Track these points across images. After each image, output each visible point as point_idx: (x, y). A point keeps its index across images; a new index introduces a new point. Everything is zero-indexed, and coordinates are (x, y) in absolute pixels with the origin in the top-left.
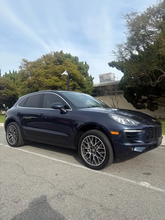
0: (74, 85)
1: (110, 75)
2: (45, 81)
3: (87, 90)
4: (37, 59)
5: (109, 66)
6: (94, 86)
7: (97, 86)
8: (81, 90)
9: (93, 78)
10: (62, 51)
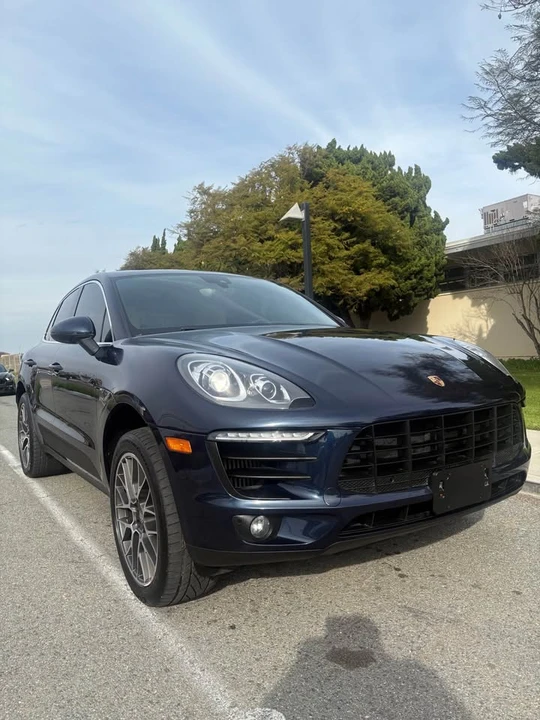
0: (365, 254)
1: (525, 204)
2: (253, 251)
3: (414, 268)
4: (237, 182)
5: (495, 165)
6: (446, 252)
7: (460, 250)
8: (391, 269)
9: (444, 220)
10: (334, 142)
